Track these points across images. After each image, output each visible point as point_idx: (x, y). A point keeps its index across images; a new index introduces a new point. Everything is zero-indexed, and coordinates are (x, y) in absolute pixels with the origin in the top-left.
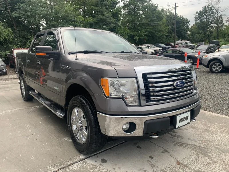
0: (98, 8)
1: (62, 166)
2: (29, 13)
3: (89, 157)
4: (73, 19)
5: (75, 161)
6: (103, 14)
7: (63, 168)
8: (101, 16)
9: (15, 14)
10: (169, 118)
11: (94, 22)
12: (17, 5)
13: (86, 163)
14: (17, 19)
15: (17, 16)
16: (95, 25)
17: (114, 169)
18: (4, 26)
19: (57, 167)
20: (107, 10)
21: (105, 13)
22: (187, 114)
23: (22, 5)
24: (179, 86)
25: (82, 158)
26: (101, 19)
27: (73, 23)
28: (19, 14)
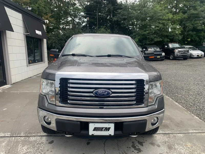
0: (191, 3)
1: (28, 135)
2: (124, 17)
3: (49, 136)
4: (161, 18)
5: (38, 135)
6: (196, 9)
7: (28, 136)
8: (192, 11)
9: (115, 19)
10: (79, 123)
11: (184, 18)
12: (117, 12)
13: (41, 139)
14: (116, 23)
15: (116, 20)
16: (186, 21)
17: (48, 150)
18: (106, 28)
19: (26, 134)
20: (202, 4)
21: (198, 7)
22: (109, 125)
23: (119, 11)
24: (100, 95)
25: (44, 135)
26: (193, 14)
27: (160, 21)
28: (117, 18)
